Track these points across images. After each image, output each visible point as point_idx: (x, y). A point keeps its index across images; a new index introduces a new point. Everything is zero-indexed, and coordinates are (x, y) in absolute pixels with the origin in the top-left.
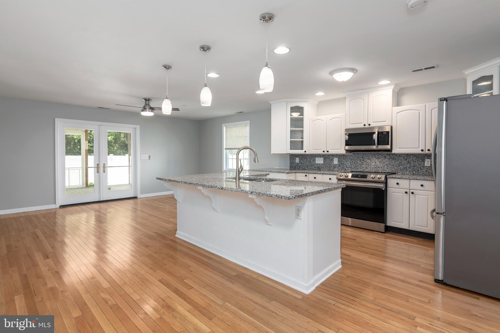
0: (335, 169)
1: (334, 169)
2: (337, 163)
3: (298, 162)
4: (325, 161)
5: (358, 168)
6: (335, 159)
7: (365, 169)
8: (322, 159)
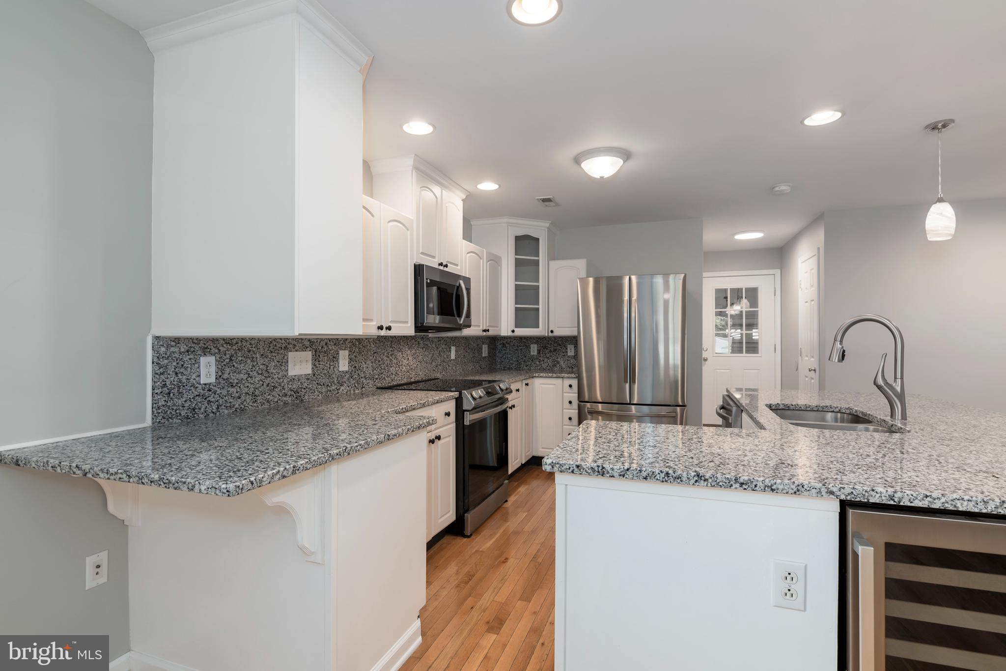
0: (341, 390)
1: (339, 389)
2: (346, 368)
3: (212, 380)
4: (317, 363)
5: (384, 378)
6: (341, 352)
7: (394, 378)
8: (308, 355)
